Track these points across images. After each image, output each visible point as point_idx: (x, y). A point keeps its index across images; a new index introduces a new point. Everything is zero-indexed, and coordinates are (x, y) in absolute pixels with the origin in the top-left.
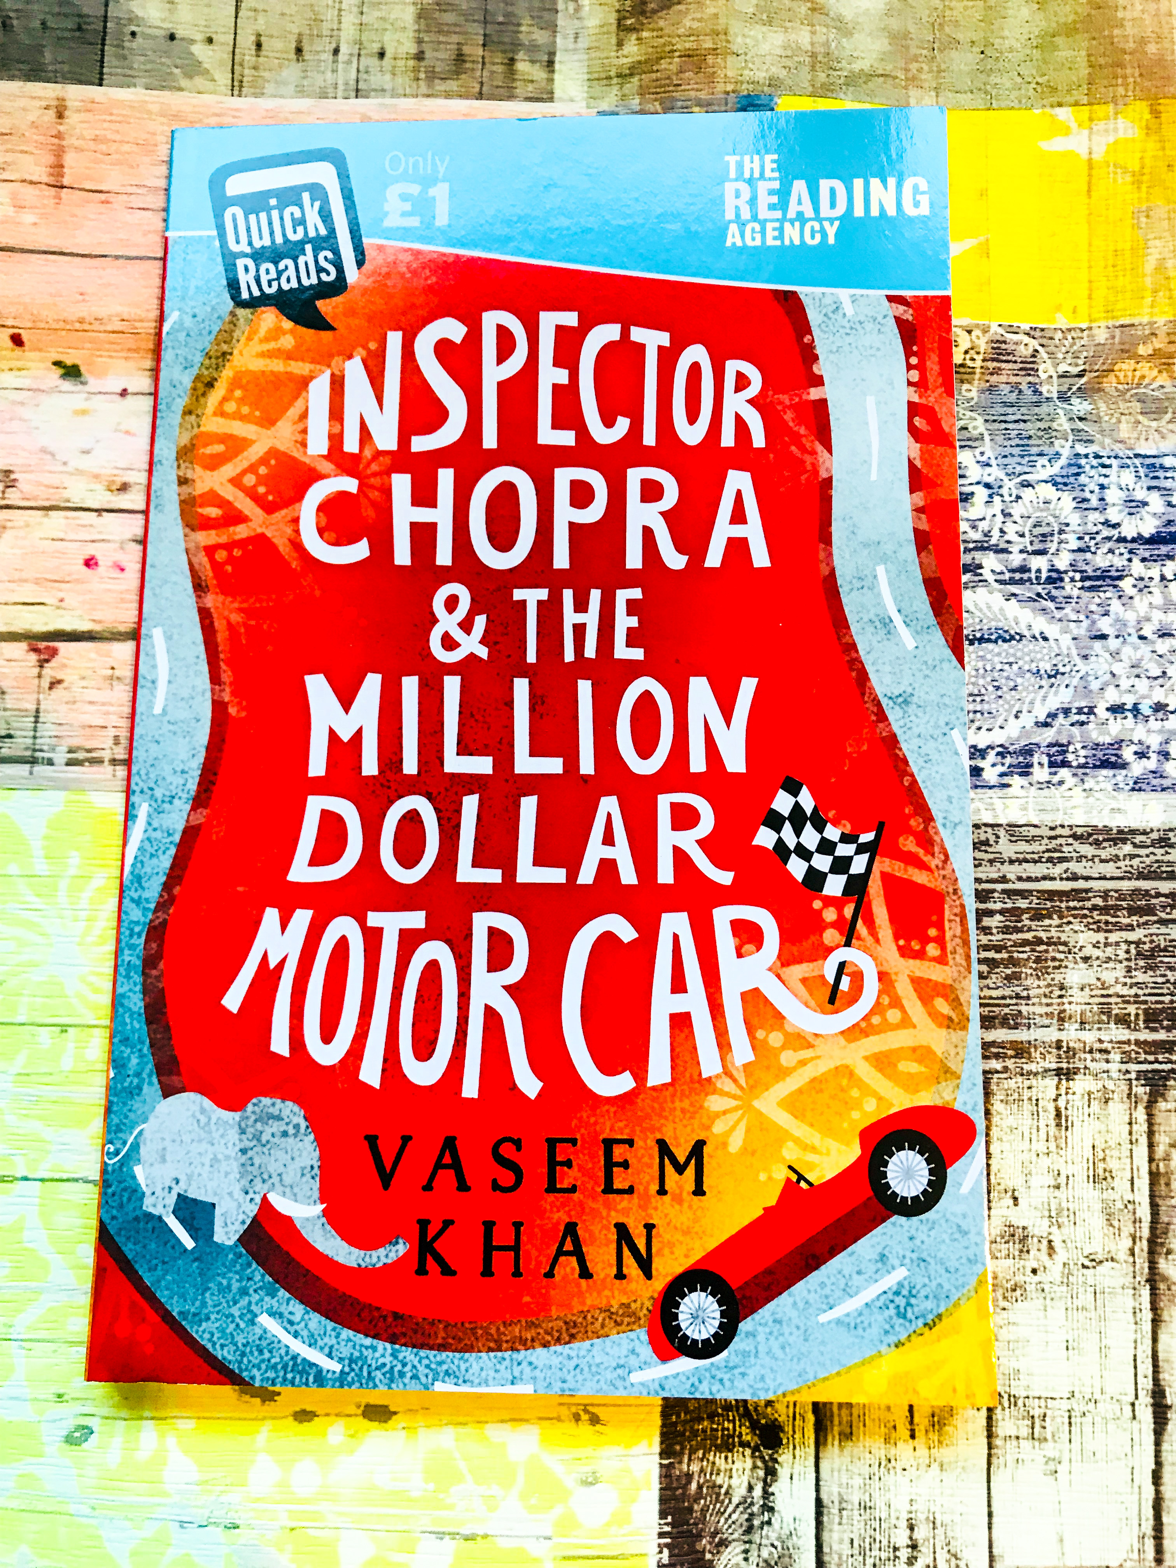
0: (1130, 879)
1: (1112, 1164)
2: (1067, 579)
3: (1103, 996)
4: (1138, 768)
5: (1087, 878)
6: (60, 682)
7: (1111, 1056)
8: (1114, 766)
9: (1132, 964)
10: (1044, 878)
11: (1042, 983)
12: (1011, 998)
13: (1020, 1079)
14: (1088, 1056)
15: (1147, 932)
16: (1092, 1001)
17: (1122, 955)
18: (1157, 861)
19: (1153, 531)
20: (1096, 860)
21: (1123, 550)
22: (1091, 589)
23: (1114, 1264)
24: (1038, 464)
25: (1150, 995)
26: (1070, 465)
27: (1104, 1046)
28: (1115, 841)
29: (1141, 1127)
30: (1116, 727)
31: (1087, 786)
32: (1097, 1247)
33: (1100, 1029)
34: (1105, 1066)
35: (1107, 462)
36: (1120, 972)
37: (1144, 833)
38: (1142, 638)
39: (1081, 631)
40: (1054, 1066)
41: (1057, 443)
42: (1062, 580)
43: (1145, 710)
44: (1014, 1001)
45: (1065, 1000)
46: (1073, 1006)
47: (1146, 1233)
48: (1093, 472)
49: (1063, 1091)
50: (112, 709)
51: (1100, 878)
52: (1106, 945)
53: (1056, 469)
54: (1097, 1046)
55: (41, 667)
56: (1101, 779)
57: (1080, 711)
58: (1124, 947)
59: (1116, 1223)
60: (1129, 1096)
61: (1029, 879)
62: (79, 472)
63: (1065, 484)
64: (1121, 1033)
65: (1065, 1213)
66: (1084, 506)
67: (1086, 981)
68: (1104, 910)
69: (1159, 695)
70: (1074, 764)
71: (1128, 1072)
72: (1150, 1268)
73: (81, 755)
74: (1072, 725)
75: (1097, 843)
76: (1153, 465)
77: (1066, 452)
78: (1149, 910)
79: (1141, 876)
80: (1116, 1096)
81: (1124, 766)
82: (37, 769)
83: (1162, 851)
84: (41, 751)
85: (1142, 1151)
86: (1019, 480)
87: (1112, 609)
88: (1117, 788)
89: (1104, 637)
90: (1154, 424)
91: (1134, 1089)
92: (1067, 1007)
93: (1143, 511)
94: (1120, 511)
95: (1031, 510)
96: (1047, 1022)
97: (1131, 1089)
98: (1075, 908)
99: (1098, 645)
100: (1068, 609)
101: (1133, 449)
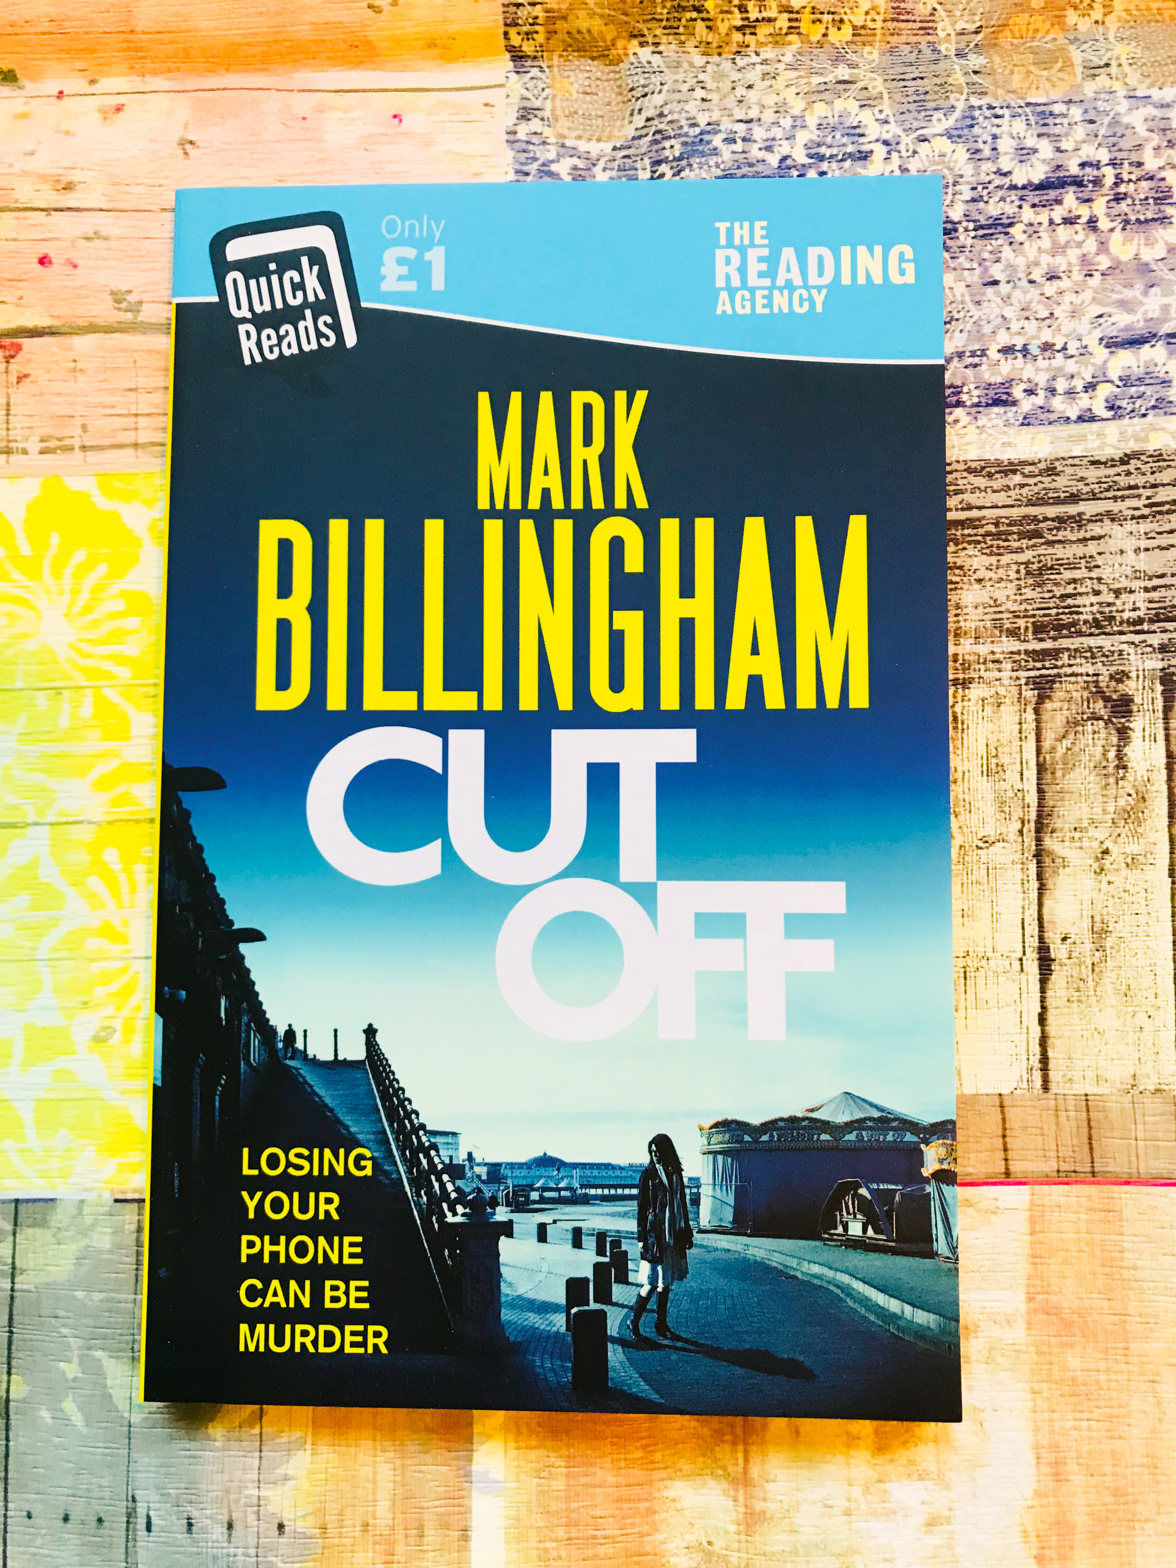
0: (1020, 506)
1: (1004, 759)
2: (961, 230)
3: (995, 612)
4: (1027, 405)
5: (980, 508)
6: (26, 376)
7: (1004, 665)
8: (1005, 403)
9: (1022, 583)
14: (982, 667)
15: (1035, 553)
16: (985, 617)
17: (1013, 575)
18: (1045, 489)
19: (1043, 177)
20: (989, 490)
21: (1014, 198)
22: (983, 236)
23: (1005, 844)
24: (934, 119)
25: (1038, 609)
26: (965, 117)
27: (997, 656)
28: (1006, 473)
29: (1030, 726)
30: (1007, 367)
31: (980, 423)
32: (990, 831)
33: (993, 642)
34: (997, 675)
35: (999, 112)
36: (1011, 588)
37: (1033, 464)
38: (1031, 282)
39: (974, 278)
41: (952, 96)
42: (956, 230)
43: (1034, 350)
45: (960, 618)
46: (968, 624)
47: (1033, 815)
48: (985, 123)
49: (959, 699)
50: (78, 399)
51: (992, 507)
52: (998, 567)
53: (951, 122)
54: (990, 657)
55: (8, 362)
56: (993, 416)
57: (973, 354)
58: (1014, 567)
59: (1007, 809)
60: (1019, 699)
62: (25, 173)
63: (959, 136)
64: (1012, 645)
65: (962, 803)
66: (977, 156)
67: (980, 600)
68: (997, 536)
69: (1046, 336)
70: (968, 403)
71: (1018, 678)
72: (1037, 845)
73: (52, 444)
74: (966, 367)
75: (990, 475)
76: (1043, 112)
77: (960, 106)
78: (1037, 534)
79: (1030, 503)
80: (1007, 700)
81: (1014, 403)
82: (13, 458)
83: (1049, 479)
84: (16, 441)
85: (1030, 746)
86: (915, 135)
87: (1003, 255)
88: (1007, 424)
89: (995, 283)
90: (1045, 73)
91: (1024, 693)
92: (962, 624)
93: (1033, 158)
94: (1012, 159)
95: (927, 164)
97: (1020, 694)
98: (970, 535)
99: (990, 290)
100: (962, 260)
101: (1024, 98)
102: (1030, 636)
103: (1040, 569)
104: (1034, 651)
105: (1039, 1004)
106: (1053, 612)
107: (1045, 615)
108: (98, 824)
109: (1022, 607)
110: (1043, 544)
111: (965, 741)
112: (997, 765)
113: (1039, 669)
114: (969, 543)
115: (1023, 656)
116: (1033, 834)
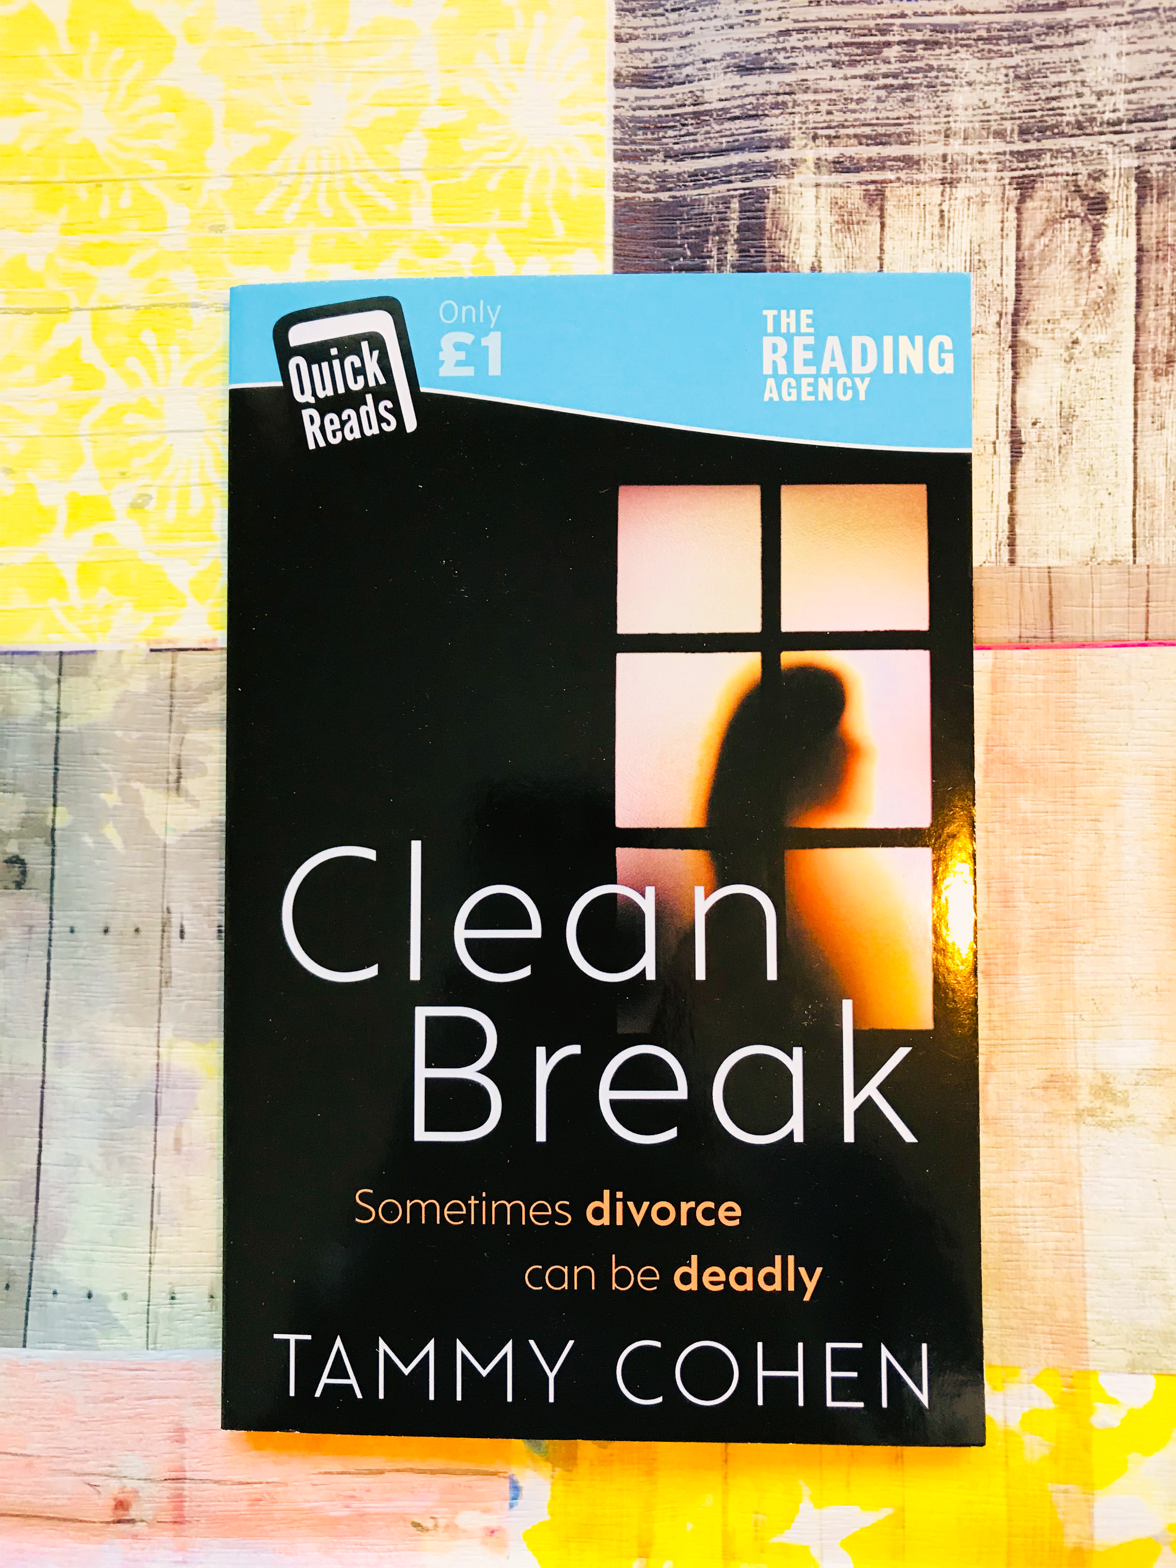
102: (1016, 136)
103: (1027, 72)
104: (1018, 152)
105: (1009, 484)
106: (1038, 114)
107: (1031, 117)
108: (137, 308)
109: (1009, 110)
110: (1031, 48)
111: (951, 238)
112: (979, 261)
113: (1022, 169)
114: (962, 46)
115: (1008, 157)
116: (1010, 326)
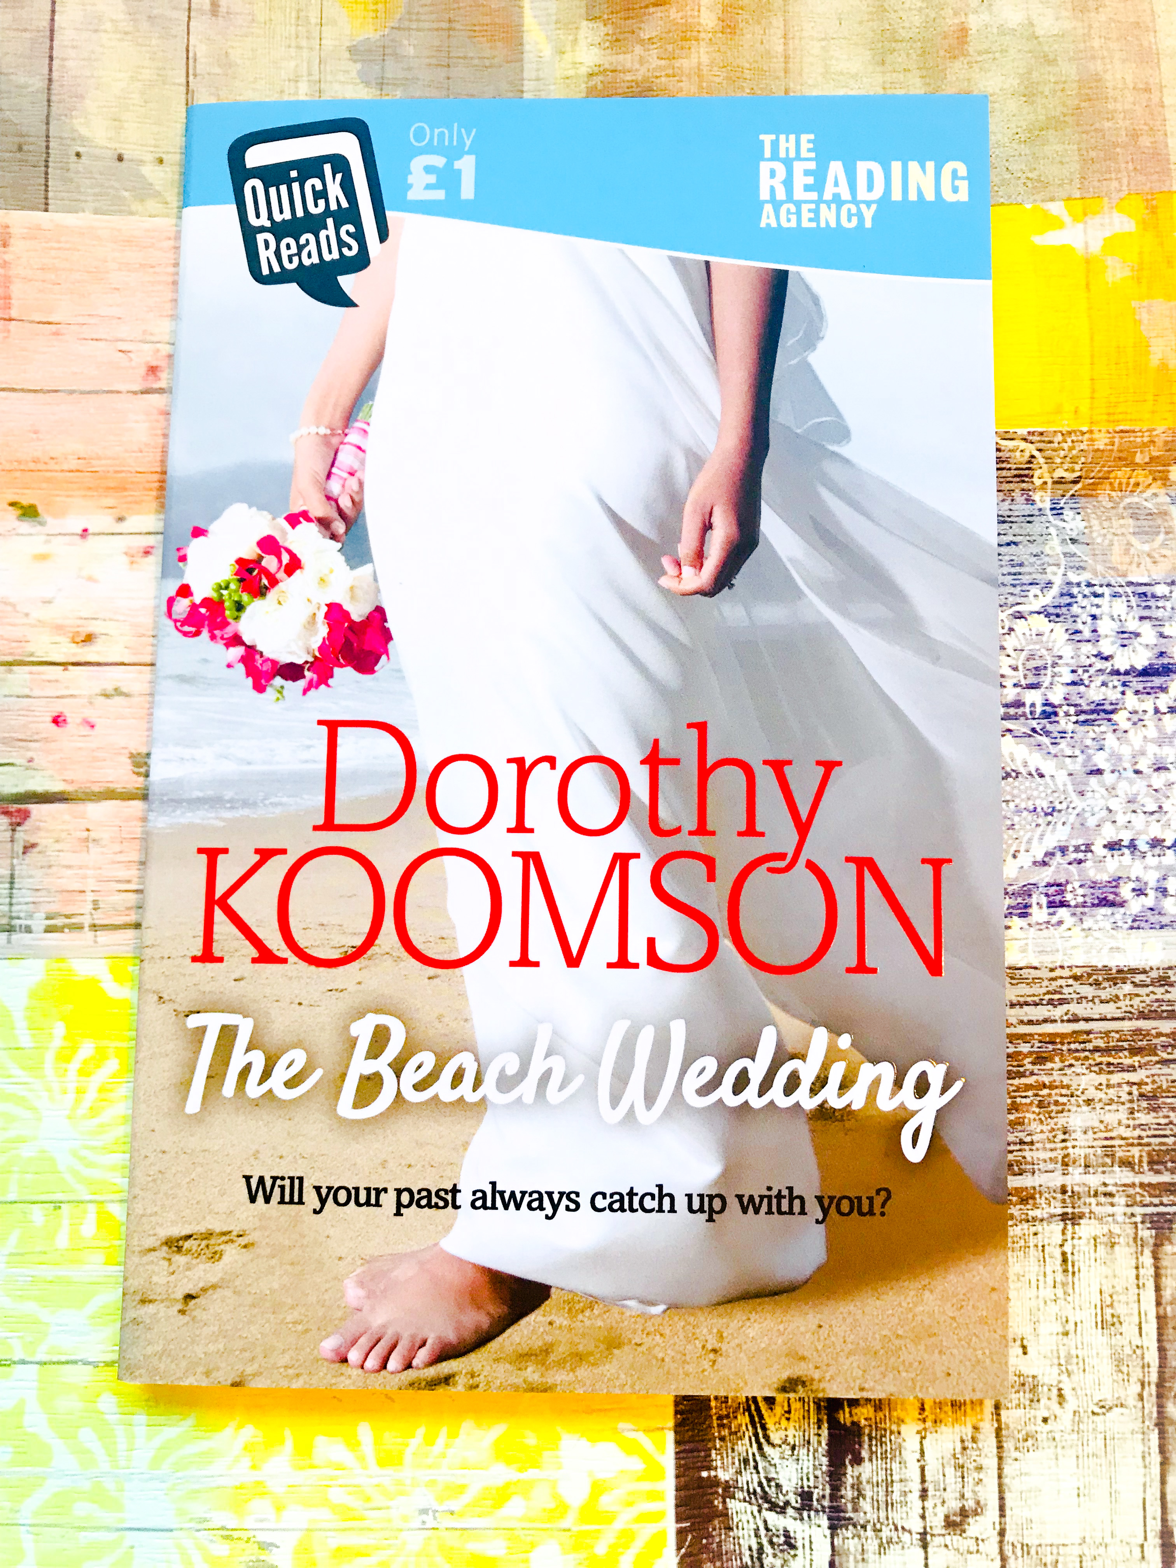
0: (1130, 1019)
1: (1120, 1309)
2: (1061, 714)
3: (1106, 1139)
4: (1136, 905)
5: (1087, 1020)
6: (33, 846)
7: (1116, 1200)
8: (1113, 904)
9: (1135, 1106)
10: (1045, 1021)
11: (1045, 1128)
12: (1015, 1144)
13: (1025, 1225)
14: (1093, 1201)
15: (1149, 1072)
16: (1095, 1144)
17: (1125, 1097)
18: (1157, 1000)
19: (1146, 663)
20: (1097, 1000)
21: (1116, 683)
22: (1085, 722)
23: (1123, 1410)
24: (1031, 594)
25: (1155, 1136)
26: (1062, 595)
27: (1110, 1189)
28: (1114, 981)
29: (1148, 1271)
30: (1114, 865)
31: (1086, 925)
32: (1107, 1394)
33: (1104, 1172)
34: (1110, 1210)
35: (1099, 590)
36: (1123, 1115)
37: (1145, 972)
38: (1137, 772)
39: (1076, 766)
40: (1059, 1211)
41: (1049, 570)
42: (1056, 714)
43: (1142, 846)
44: (1018, 1147)
45: (1069, 1144)
46: (1077, 1150)
47: (1154, 1377)
48: (1085, 602)
49: (1069, 1237)
50: (90, 872)
51: (1101, 1019)
52: (1108, 1086)
53: (1048, 598)
54: (1102, 1189)
55: (14, 830)
56: (1099, 917)
57: (1077, 849)
58: (1126, 1088)
59: (1125, 1369)
60: (1135, 1239)
61: (1030, 1022)
62: (41, 623)
63: (1058, 616)
64: (1125, 1176)
65: (1075, 1360)
66: (1077, 637)
67: (1089, 1124)
68: (1107, 1051)
69: (1156, 831)
70: (1073, 903)
71: (1133, 1215)
72: (1159, 1412)
73: (59, 922)
74: (1070, 864)
75: (1097, 983)
76: (1145, 594)
77: (1058, 581)
78: (1153, 1051)
79: (1142, 1016)
80: (1122, 1240)
81: (1122, 905)
82: (15, 937)
83: (1162, 990)
84: (19, 918)
85: (1149, 1295)
86: (1011, 611)
87: (1107, 743)
88: (1115, 927)
89: (1099, 772)
90: (1146, 547)
91: (1140, 1233)
92: (1070, 1150)
93: (1136, 642)
94: (1113, 643)
95: (1024, 642)
96: (1051, 1166)
97: (1136, 1234)
98: (1077, 1051)
99: (1093, 780)
100: (1063, 744)
101: (1125, 576)
